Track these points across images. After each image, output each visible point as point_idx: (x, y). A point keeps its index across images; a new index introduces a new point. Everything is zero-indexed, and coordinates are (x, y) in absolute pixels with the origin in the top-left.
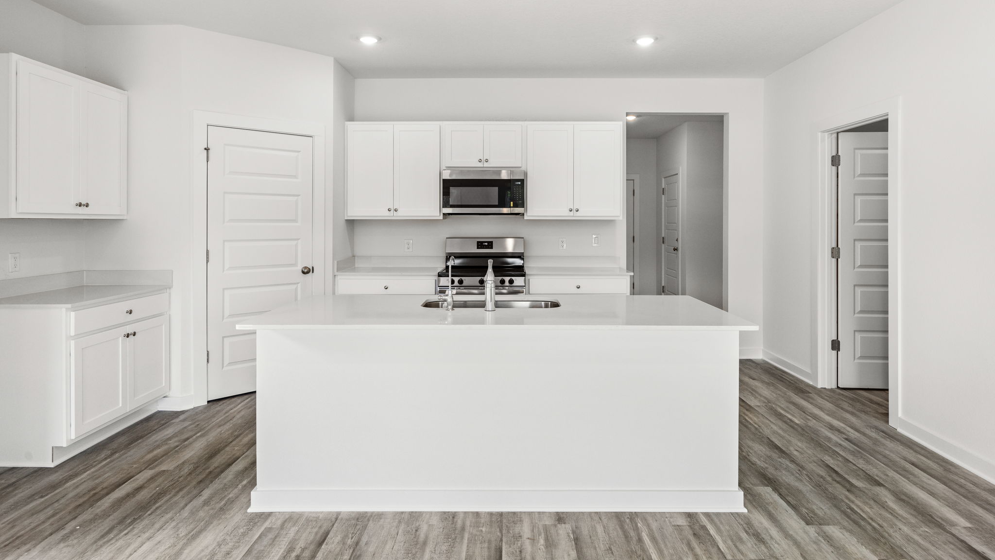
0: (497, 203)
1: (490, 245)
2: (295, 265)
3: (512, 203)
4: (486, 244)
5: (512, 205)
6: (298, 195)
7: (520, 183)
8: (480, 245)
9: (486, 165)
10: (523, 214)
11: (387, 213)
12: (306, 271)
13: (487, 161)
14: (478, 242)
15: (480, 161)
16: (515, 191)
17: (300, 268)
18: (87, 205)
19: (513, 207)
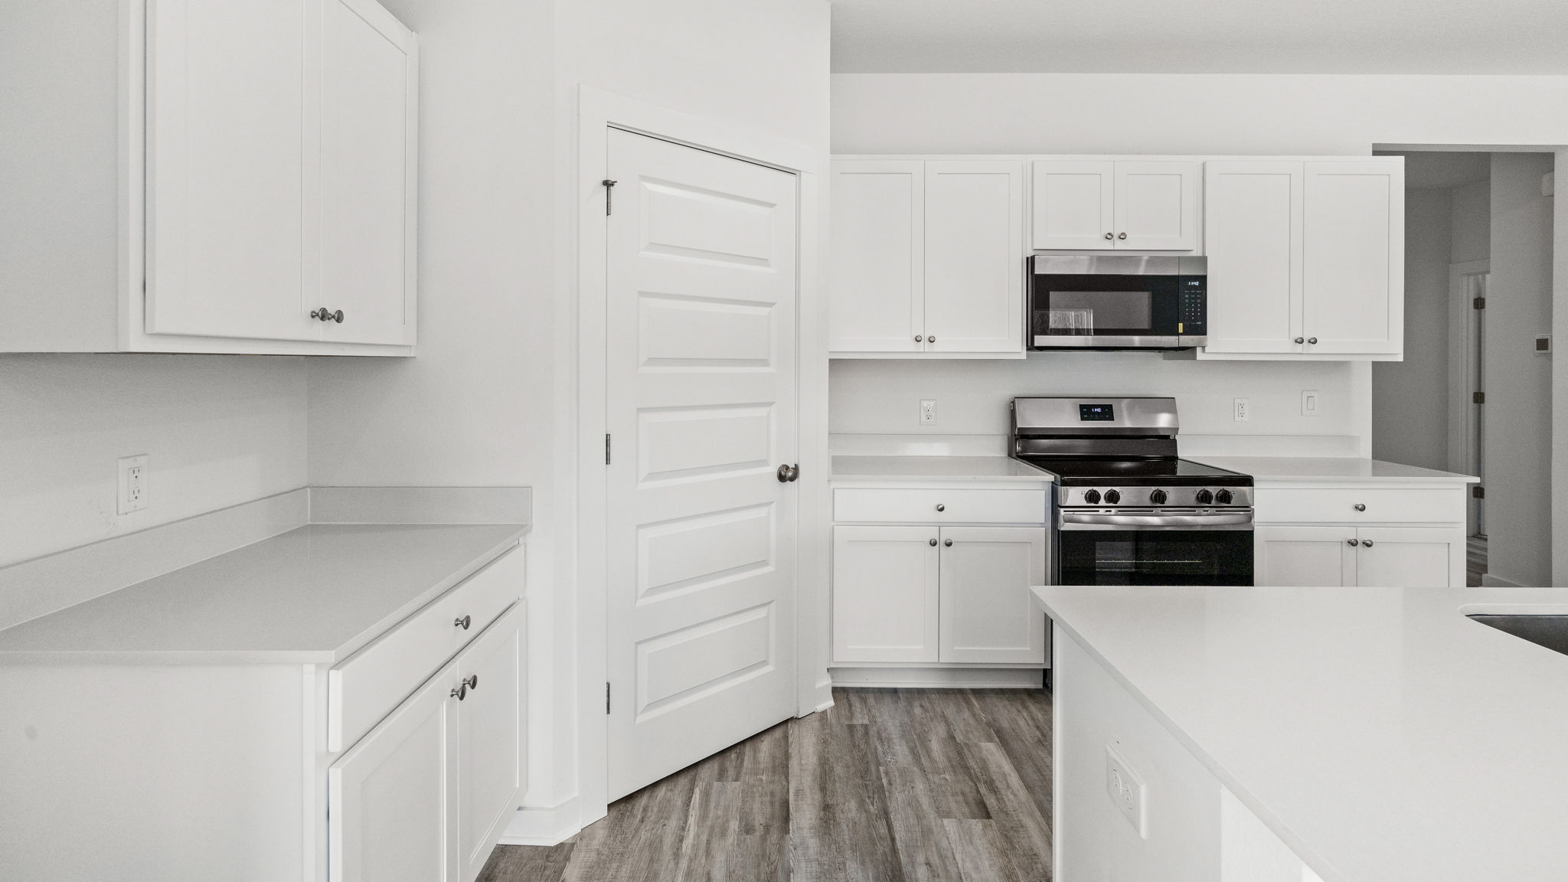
0: (1146, 326)
1: (1107, 412)
2: (764, 463)
3: (1181, 325)
4: (1099, 410)
5: (1181, 330)
6: (771, 305)
7: (1197, 283)
8: (1086, 412)
9: (1120, 245)
10: (1193, 349)
11: (913, 346)
12: (787, 475)
13: (1123, 237)
14: (1082, 407)
15: (1109, 237)
16: (1187, 301)
17: (773, 470)
18: (339, 317)
19: (1185, 333)
